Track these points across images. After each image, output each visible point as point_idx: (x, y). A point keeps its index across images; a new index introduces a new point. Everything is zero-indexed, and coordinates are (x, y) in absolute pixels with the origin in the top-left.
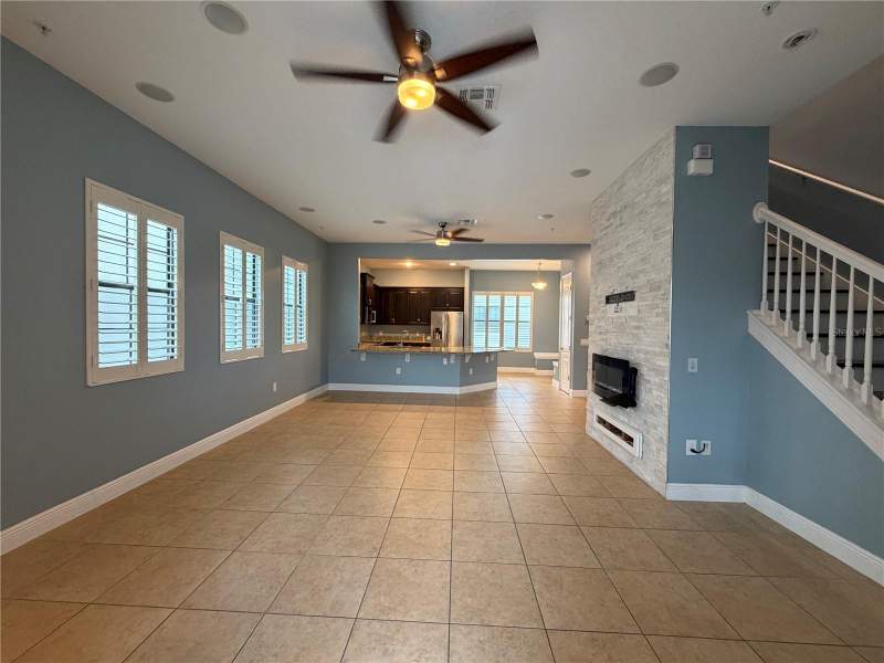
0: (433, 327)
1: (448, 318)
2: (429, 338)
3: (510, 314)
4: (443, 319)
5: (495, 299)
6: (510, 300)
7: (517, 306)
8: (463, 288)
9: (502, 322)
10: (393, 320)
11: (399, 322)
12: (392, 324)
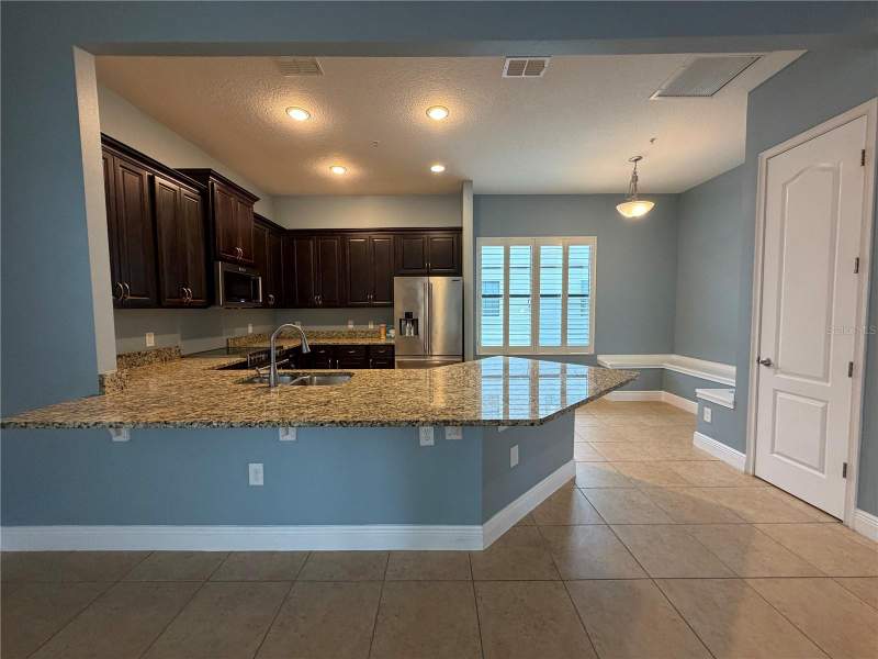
0: (399, 310)
1: (430, 288)
2: (392, 333)
3: (551, 282)
4: (421, 293)
5: (521, 254)
6: (551, 253)
7: (566, 267)
8: (459, 230)
9: (536, 296)
10: (318, 299)
11: (329, 304)
12: (316, 307)
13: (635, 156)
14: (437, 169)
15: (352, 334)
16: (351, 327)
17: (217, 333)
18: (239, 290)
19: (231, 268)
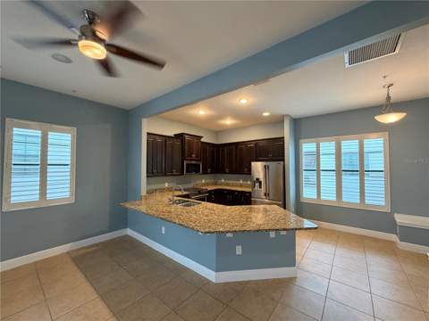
0: (253, 177)
1: (267, 167)
5: (328, 146)
8: (282, 139)
9: (339, 172)
10: (227, 170)
11: (231, 172)
12: (226, 173)
13: (388, 84)
14: (266, 114)
15: (241, 186)
16: (241, 182)
17: (190, 182)
18: (193, 169)
19: (189, 162)
